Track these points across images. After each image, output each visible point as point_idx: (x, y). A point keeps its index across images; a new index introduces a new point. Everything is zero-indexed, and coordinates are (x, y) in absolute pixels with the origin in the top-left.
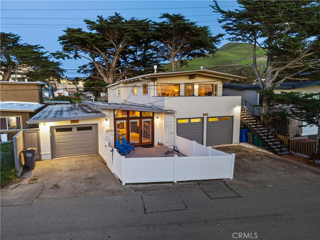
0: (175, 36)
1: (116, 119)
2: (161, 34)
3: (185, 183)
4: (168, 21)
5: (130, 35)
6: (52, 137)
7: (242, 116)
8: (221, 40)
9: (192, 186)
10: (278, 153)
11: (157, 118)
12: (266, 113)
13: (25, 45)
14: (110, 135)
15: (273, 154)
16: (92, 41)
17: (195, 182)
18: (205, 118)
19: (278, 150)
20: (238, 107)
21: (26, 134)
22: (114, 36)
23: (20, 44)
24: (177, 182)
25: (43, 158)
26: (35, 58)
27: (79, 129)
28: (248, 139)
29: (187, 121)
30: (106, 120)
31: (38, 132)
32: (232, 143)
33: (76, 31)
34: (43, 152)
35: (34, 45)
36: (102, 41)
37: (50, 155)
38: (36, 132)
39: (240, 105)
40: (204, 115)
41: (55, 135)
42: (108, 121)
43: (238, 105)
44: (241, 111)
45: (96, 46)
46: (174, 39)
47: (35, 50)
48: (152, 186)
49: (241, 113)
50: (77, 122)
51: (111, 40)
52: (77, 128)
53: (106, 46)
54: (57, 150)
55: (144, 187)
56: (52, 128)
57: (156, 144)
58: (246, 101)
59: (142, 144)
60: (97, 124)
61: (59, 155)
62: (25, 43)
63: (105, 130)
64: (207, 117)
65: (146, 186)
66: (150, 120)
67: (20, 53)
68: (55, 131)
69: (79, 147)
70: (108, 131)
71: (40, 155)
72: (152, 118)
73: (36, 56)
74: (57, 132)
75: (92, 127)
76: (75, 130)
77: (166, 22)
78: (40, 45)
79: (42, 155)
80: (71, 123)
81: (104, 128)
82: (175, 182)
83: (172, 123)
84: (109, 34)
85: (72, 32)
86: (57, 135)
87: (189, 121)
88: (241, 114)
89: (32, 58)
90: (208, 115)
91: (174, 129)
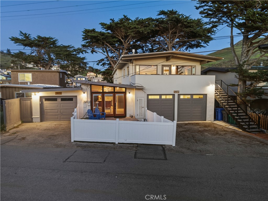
0: (171, 30)
1: (92, 93)
2: (158, 29)
3: (125, 145)
4: (164, 17)
5: (133, 32)
6: (41, 105)
7: (216, 95)
8: (216, 31)
9: (130, 147)
10: (247, 130)
11: (129, 93)
12: (241, 92)
13: (62, 46)
14: (87, 106)
15: (241, 130)
16: (102, 38)
17: (135, 145)
18: (176, 95)
19: (246, 127)
20: (211, 85)
21: (22, 101)
22: (122, 34)
23: (58, 45)
24: (119, 143)
25: (34, 120)
26: (67, 54)
27: (63, 100)
28: (224, 117)
29: (158, 97)
30: (84, 93)
31: (30, 100)
32: (206, 121)
33: (91, 31)
34: (34, 116)
35: (67, 45)
36: (111, 38)
37: (39, 118)
38: (29, 100)
39: (213, 84)
40: (175, 92)
41: (44, 104)
42: (86, 94)
43: (212, 83)
44: (215, 90)
45: (107, 42)
46: (170, 32)
47: (68, 49)
48: (94, 145)
49: (215, 91)
50: (60, 93)
51: (120, 37)
52: (61, 98)
53: (114, 41)
54: (46, 115)
55: (87, 145)
56: (41, 98)
57: (128, 116)
58: (221, 81)
59: (116, 116)
60: (76, 96)
61: (47, 120)
62: (62, 44)
63: (83, 102)
64: (178, 94)
65: (89, 144)
66: (123, 95)
67: (57, 51)
68: (44, 100)
69: (62, 114)
70: (86, 102)
71: (32, 118)
72: (125, 93)
73: (67, 53)
74: (45, 101)
75: (73, 98)
76: (59, 100)
77: (163, 18)
78: (71, 45)
79: (33, 119)
80: (56, 94)
81: (82, 100)
82: (117, 143)
83: (143, 98)
84: (117, 32)
85: (88, 32)
86: (46, 103)
87: (161, 97)
88: (215, 93)
89: (64, 55)
90: (179, 92)
91: (145, 104)
